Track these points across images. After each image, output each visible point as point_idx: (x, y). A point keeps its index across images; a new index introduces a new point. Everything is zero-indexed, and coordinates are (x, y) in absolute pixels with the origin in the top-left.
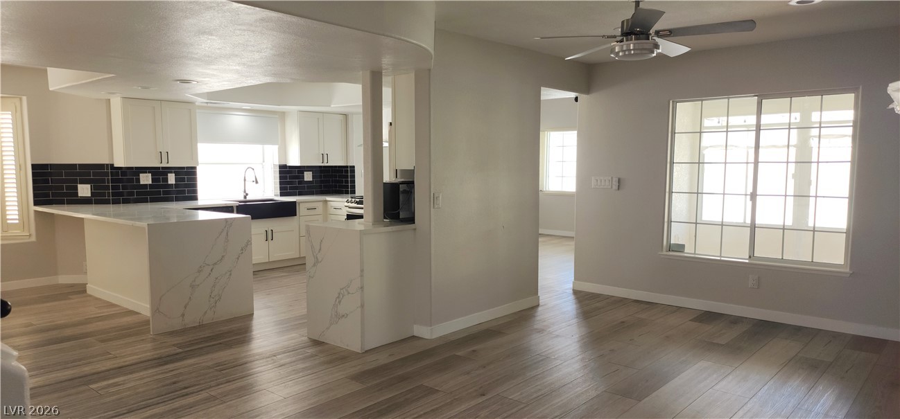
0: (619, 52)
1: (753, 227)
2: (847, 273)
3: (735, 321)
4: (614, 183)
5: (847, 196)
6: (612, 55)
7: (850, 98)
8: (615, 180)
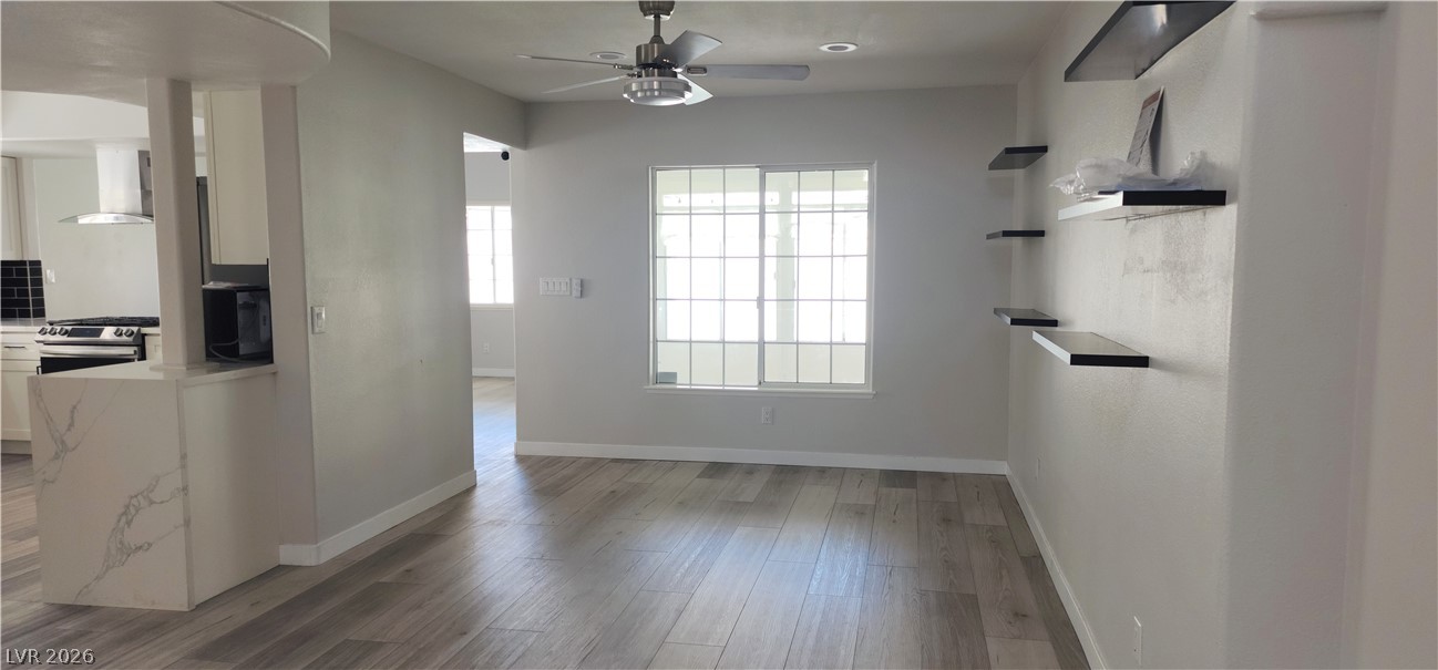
0: (636, 92)
1: (762, 344)
2: (869, 394)
3: (751, 470)
4: (574, 286)
5: (865, 298)
6: (625, 96)
7: (865, 175)
8: (576, 282)
